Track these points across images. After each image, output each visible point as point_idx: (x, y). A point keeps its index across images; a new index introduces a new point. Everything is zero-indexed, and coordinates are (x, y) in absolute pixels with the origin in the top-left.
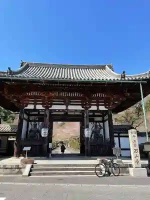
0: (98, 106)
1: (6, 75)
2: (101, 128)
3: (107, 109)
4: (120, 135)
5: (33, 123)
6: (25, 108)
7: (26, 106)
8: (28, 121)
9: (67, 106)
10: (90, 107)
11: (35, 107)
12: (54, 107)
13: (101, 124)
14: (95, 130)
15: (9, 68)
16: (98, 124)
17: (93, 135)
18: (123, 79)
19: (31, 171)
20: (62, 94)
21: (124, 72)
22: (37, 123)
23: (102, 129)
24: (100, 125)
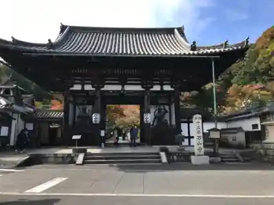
0: (162, 85)
1: (47, 50)
2: (166, 112)
3: (172, 89)
5: (81, 107)
6: (71, 89)
7: (72, 86)
8: (75, 104)
9: (123, 87)
10: (152, 88)
11: (83, 87)
12: (107, 88)
14: (158, 115)
15: (49, 40)
16: (162, 107)
18: (191, 52)
19: (85, 159)
20: (117, 71)
21: (194, 43)
24: (164, 109)
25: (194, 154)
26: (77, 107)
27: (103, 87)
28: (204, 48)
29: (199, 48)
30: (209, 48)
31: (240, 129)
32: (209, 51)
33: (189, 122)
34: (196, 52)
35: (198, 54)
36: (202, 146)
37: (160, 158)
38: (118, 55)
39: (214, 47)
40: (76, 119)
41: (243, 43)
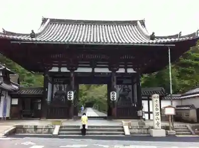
0: (126, 68)
1: (30, 39)
2: (130, 91)
3: (135, 72)
6: (50, 71)
7: (51, 69)
8: (53, 84)
9: (93, 70)
10: (118, 70)
11: (60, 69)
12: (80, 70)
13: (130, 87)
15: (33, 31)
16: (126, 87)
18: (151, 41)
19: (60, 130)
20: (88, 56)
21: (153, 33)
22: (63, 85)
25: (152, 128)
26: (54, 85)
27: (76, 69)
28: (162, 38)
29: (158, 38)
30: (165, 38)
31: (192, 107)
32: (166, 40)
33: (149, 99)
34: (154, 41)
35: (156, 43)
36: (160, 121)
37: (123, 130)
38: (90, 44)
39: (170, 37)
40: (54, 95)
41: (194, 34)
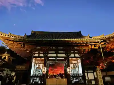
0: (74, 54)
3: (79, 56)
4: (88, 71)
7: (34, 55)
9: (57, 55)
10: (70, 55)
11: (39, 55)
13: (77, 64)
14: (73, 68)
15: (25, 34)
17: (72, 71)
20: (54, 48)
22: (40, 64)
23: (78, 68)
26: (36, 64)
27: (48, 55)
